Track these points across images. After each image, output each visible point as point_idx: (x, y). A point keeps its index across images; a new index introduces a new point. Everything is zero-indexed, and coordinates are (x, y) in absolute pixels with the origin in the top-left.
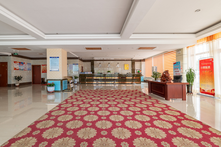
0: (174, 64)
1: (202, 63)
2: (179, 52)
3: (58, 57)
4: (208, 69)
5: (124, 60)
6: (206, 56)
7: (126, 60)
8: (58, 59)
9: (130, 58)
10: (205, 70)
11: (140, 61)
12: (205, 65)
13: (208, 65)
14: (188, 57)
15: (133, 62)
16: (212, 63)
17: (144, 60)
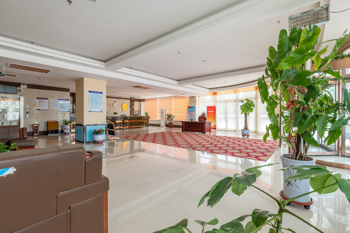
0: (189, 107)
1: (209, 108)
2: (193, 98)
3: (102, 93)
4: (212, 113)
5: (122, 98)
6: (211, 104)
7: (125, 99)
8: (101, 94)
9: (128, 97)
10: (210, 113)
11: (140, 100)
12: (211, 110)
13: (212, 110)
14: (199, 103)
15: (132, 100)
16: (215, 109)
17: (144, 100)
